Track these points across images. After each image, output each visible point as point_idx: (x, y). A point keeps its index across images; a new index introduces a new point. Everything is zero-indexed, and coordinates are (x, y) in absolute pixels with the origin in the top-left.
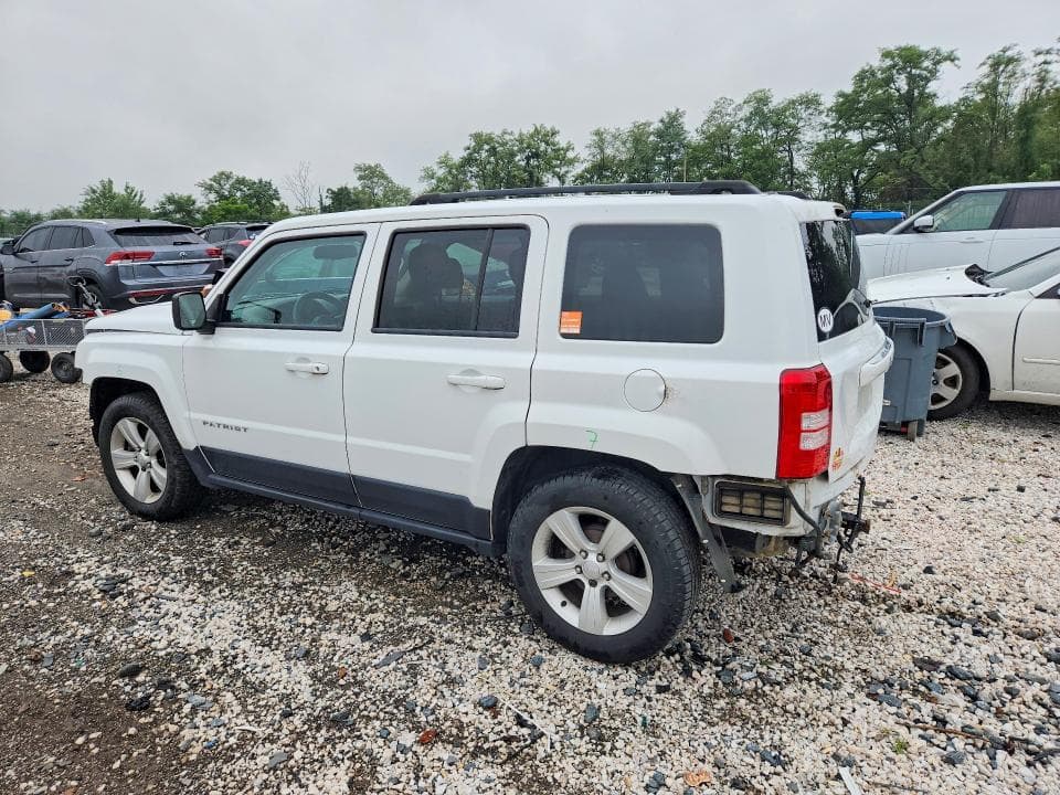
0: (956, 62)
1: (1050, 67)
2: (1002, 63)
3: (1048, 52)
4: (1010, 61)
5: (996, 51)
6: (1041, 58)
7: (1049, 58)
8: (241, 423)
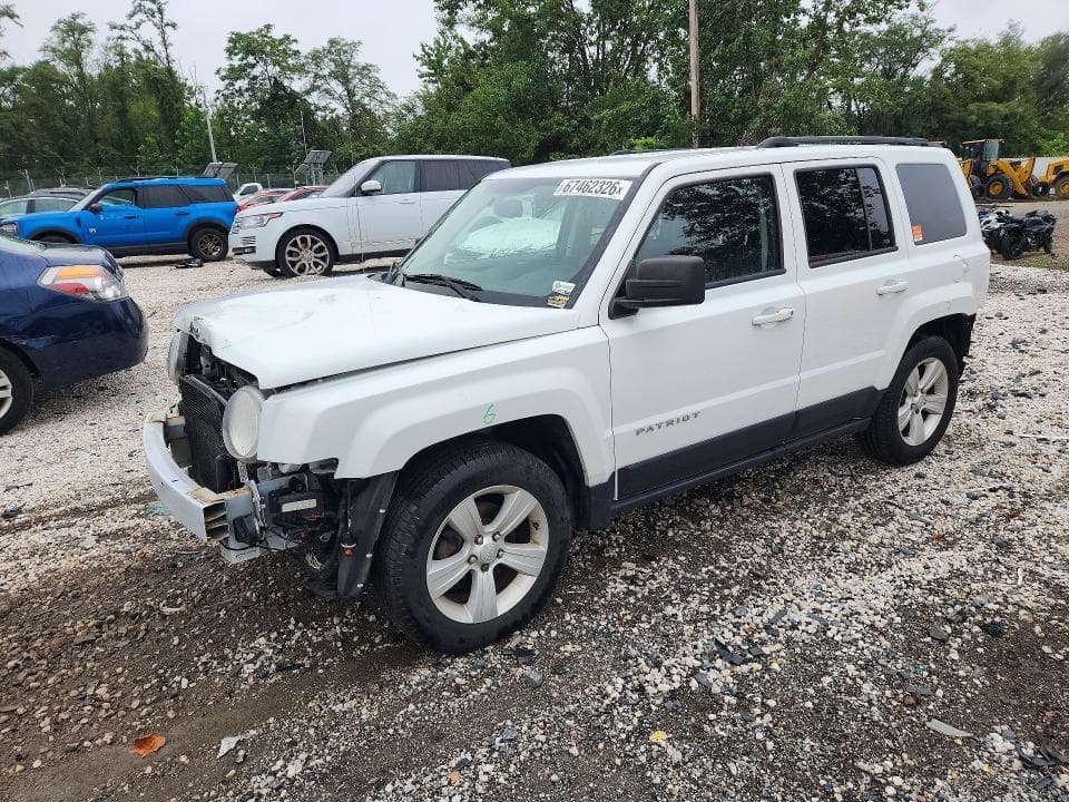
0: (16, 19)
1: (125, 43)
2: (74, 30)
3: (122, 28)
4: (83, 30)
5: (66, 16)
6: (116, 33)
7: (125, 34)
8: (688, 410)
